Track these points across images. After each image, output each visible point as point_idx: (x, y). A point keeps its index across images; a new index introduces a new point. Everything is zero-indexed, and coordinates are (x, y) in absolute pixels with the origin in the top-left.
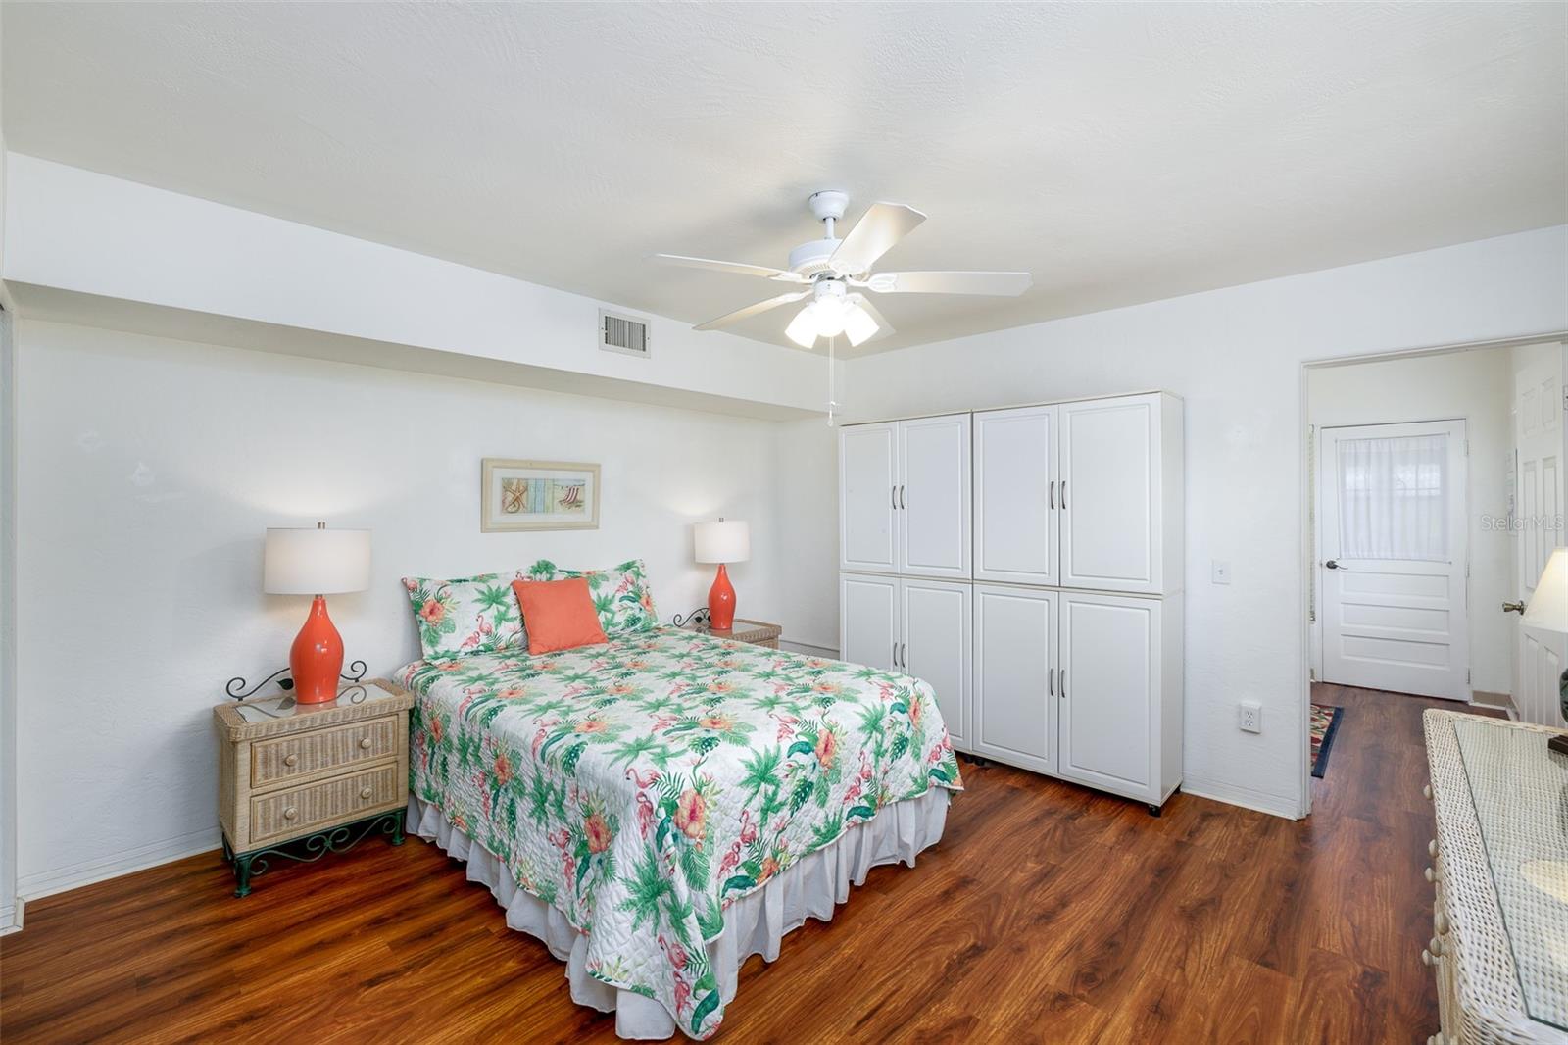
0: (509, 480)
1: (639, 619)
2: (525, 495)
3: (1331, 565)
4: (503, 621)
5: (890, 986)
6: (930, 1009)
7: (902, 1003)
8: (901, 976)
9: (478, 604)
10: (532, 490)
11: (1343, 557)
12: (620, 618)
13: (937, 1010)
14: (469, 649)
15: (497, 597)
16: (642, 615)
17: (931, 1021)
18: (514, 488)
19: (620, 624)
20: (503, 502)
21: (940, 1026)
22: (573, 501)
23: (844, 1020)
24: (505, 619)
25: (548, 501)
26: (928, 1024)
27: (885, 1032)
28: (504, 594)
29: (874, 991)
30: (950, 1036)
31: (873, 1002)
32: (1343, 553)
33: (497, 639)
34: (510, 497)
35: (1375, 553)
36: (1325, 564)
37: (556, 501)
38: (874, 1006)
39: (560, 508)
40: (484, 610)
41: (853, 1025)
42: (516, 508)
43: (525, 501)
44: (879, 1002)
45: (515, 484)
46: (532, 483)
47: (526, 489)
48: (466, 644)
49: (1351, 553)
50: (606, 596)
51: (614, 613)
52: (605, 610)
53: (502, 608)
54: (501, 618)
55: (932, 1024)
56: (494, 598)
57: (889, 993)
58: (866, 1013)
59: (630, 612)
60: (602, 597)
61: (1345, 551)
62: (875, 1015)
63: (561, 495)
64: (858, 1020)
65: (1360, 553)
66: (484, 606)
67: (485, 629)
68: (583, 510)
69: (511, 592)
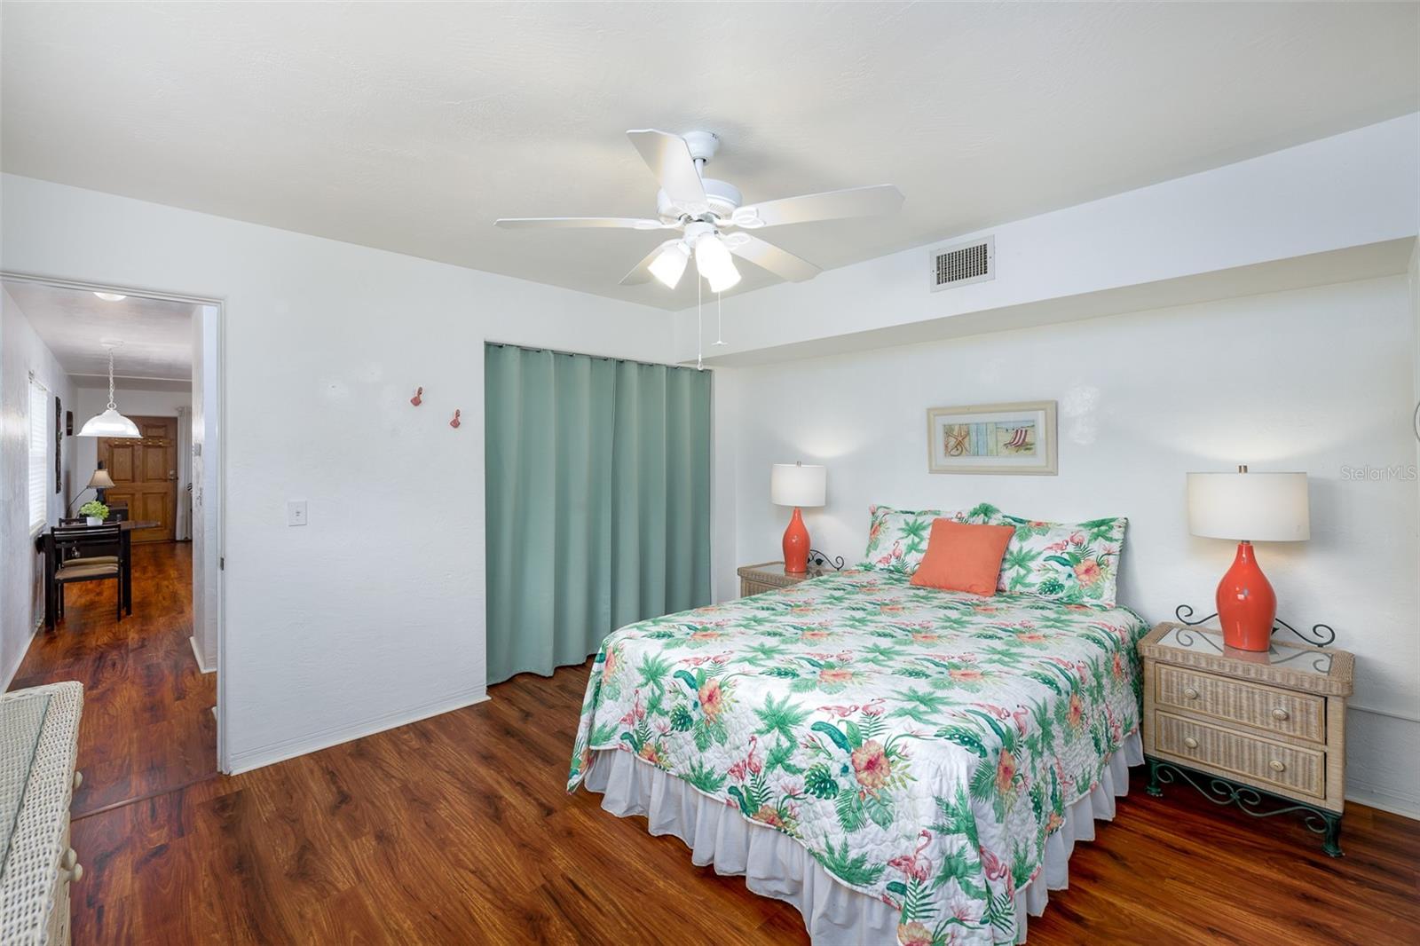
0: (950, 426)
1: (1061, 587)
2: (967, 440)
4: (913, 551)
5: (608, 907)
6: (570, 930)
7: (585, 913)
8: (619, 918)
9: (901, 532)
10: (973, 435)
12: (1036, 579)
13: (568, 937)
14: (881, 566)
15: (917, 529)
16: (1068, 584)
17: (556, 929)
18: (956, 433)
19: (1034, 585)
20: (946, 447)
21: (549, 935)
22: (1021, 443)
23: (578, 872)
24: (915, 550)
25: (992, 444)
26: (555, 926)
27: (558, 897)
28: (924, 528)
29: (605, 896)
30: (536, 939)
31: (592, 892)
33: (904, 565)
34: (952, 442)
37: (1001, 444)
38: (587, 893)
39: (1005, 451)
40: (902, 538)
41: (572, 878)
42: (959, 452)
43: (967, 445)
44: (591, 897)
45: (957, 428)
46: (973, 428)
47: (968, 433)
48: (880, 561)
50: (1030, 551)
51: (1029, 571)
52: (1020, 566)
53: (917, 540)
54: (913, 548)
55: (554, 929)
56: (914, 530)
57: (599, 905)
58: (581, 886)
59: (1052, 575)
60: (1024, 552)
62: (577, 892)
63: (1008, 438)
64: (575, 881)
66: (904, 534)
67: (897, 554)
68: (1034, 454)
69: (930, 529)
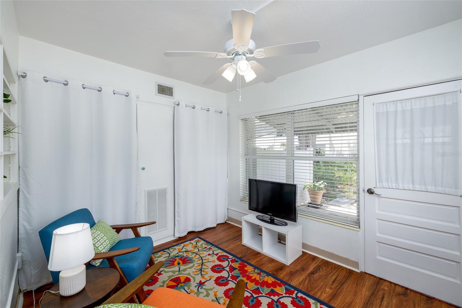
3: (370, 192)
11: (378, 186)
32: (378, 184)
35: (400, 185)
36: (366, 190)
49: (384, 184)
61: (380, 182)
65: (390, 184)
